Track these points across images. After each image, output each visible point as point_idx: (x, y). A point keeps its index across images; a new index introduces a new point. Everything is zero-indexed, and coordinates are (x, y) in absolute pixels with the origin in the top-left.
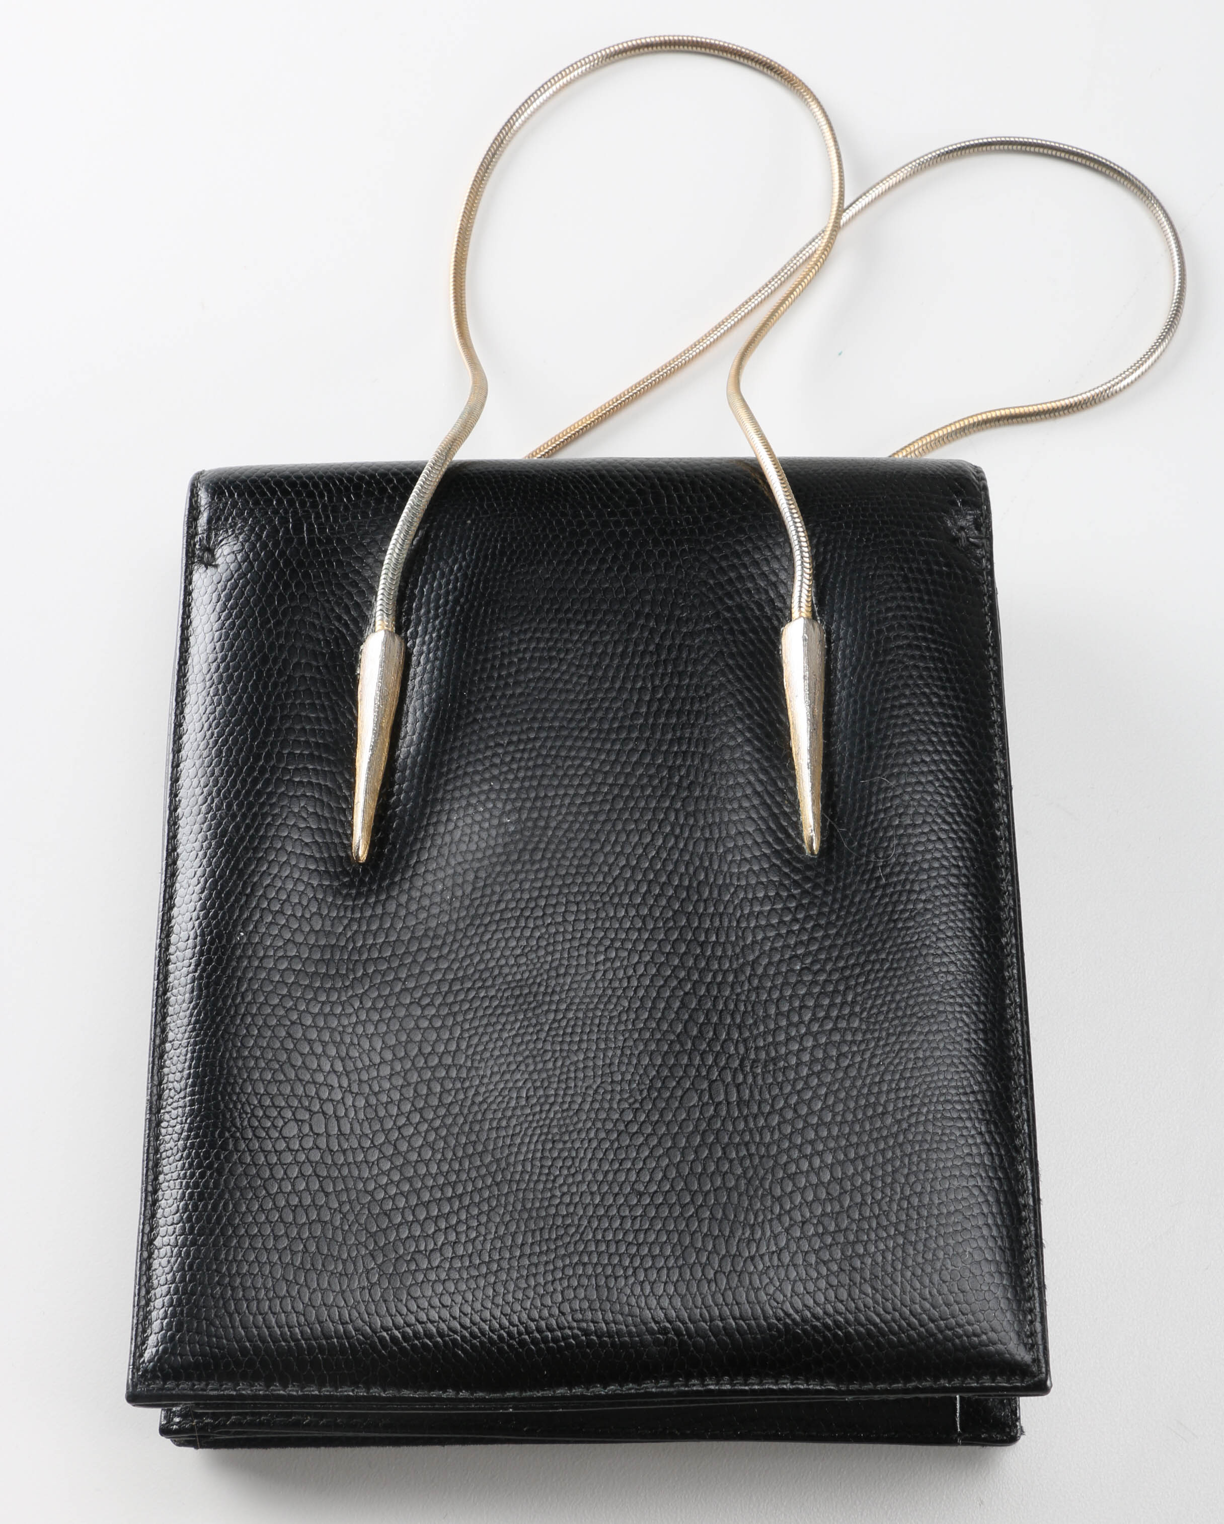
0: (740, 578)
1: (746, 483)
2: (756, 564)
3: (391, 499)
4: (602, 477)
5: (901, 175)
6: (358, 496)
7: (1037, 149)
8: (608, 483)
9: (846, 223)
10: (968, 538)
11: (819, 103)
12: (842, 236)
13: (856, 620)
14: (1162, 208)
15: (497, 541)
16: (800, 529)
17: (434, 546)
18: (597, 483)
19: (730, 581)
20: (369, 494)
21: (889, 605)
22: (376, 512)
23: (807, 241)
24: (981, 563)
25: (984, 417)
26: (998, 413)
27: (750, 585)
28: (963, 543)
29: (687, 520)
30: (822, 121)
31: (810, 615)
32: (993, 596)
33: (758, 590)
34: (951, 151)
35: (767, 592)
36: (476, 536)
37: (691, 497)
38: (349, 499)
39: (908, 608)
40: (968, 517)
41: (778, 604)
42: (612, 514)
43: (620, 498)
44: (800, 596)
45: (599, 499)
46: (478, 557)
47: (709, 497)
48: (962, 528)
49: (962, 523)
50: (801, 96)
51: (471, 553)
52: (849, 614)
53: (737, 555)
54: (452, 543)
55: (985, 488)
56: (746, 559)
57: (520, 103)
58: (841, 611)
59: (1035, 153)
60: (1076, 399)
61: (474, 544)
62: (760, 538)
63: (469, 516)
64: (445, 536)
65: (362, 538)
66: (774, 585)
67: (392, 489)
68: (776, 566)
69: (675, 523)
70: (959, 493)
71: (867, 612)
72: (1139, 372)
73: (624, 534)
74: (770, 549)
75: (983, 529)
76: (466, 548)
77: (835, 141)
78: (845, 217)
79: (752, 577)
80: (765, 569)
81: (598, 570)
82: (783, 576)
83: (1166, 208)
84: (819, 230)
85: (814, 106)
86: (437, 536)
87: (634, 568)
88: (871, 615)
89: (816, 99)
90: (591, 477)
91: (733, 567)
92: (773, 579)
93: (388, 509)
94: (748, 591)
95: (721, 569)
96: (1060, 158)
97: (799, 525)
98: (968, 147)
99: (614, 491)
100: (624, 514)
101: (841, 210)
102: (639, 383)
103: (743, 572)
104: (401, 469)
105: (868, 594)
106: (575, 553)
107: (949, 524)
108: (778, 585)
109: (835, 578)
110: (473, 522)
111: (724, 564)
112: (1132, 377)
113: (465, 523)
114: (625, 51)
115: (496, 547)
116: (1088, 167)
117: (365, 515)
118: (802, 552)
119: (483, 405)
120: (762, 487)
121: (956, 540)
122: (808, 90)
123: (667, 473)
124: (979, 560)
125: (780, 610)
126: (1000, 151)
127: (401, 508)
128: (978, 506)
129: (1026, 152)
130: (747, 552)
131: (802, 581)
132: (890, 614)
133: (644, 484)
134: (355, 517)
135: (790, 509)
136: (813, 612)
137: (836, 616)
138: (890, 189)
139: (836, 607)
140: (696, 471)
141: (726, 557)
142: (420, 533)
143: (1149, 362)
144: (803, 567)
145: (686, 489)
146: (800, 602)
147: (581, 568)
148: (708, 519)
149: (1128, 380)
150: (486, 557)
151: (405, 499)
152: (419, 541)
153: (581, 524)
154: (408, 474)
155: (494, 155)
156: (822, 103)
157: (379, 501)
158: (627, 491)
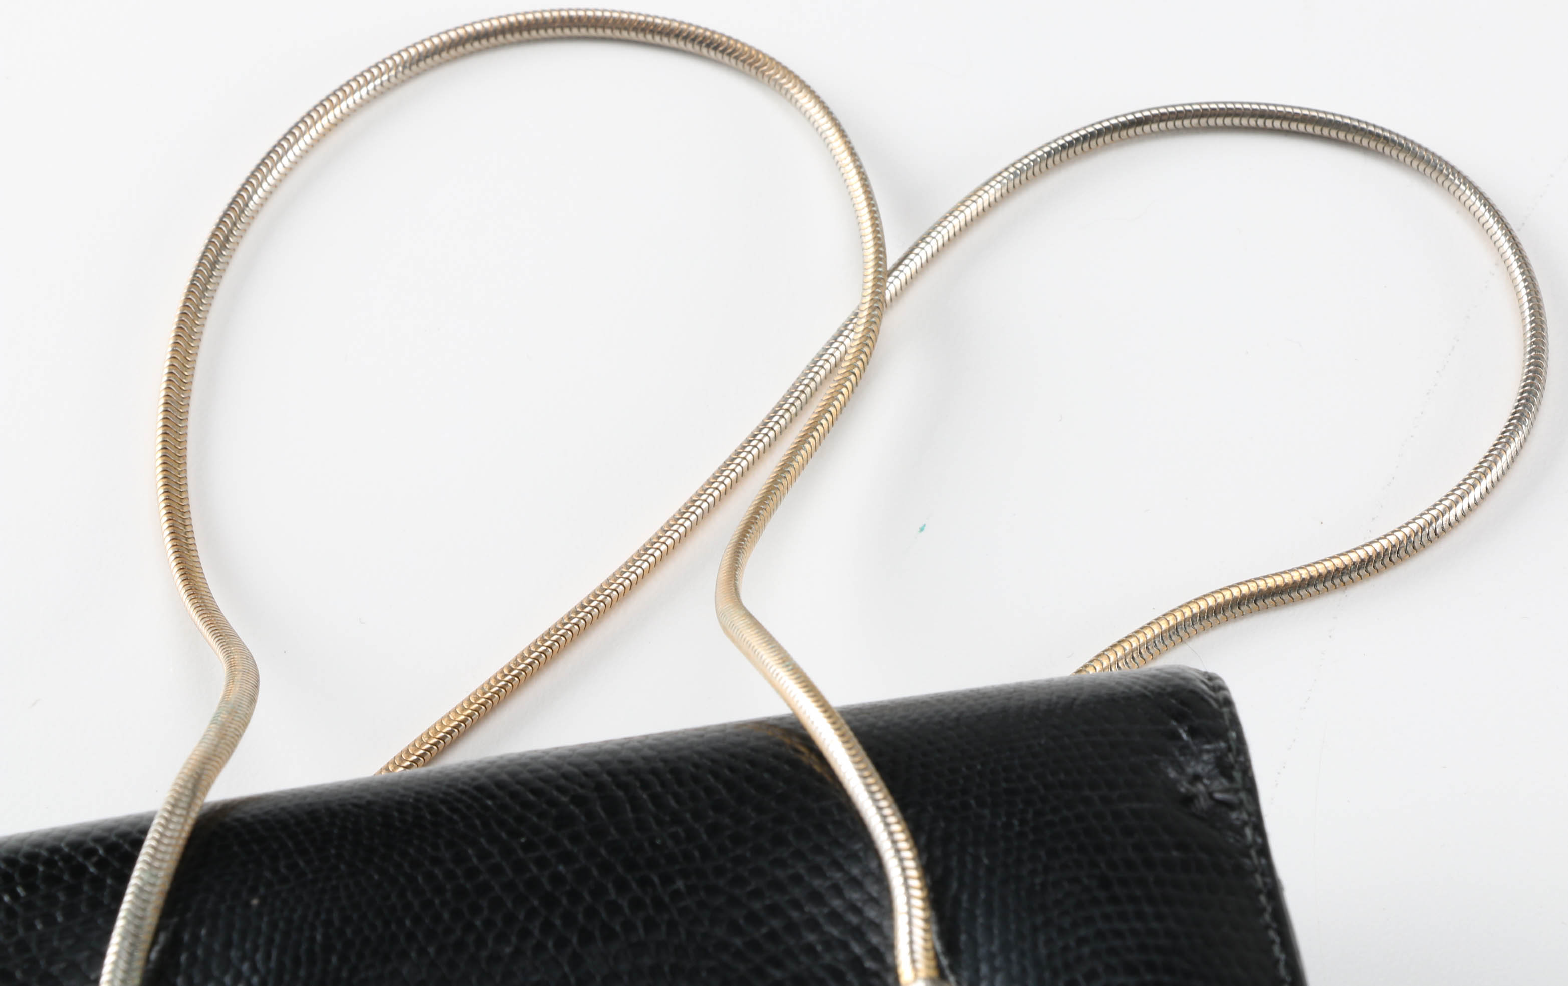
0: (791, 928)
1: (776, 756)
2: (816, 897)
3: (99, 884)
4: (500, 785)
5: (986, 199)
6: (30, 888)
7: (1228, 121)
8: (514, 795)
9: (897, 296)
10: (1210, 795)
11: (812, 93)
12: (892, 321)
13: (1024, 971)
14: (1476, 190)
15: (313, 928)
16: (892, 820)
17: (193, 957)
18: (492, 797)
19: (772, 936)
20: (53, 880)
21: (1083, 932)
22: (71, 912)
23: (828, 336)
24: (1243, 836)
25: (1211, 602)
26: (1236, 592)
27: (811, 938)
28: (1203, 803)
29: (675, 837)
30: (824, 122)
31: (933, 973)
32: (1274, 892)
33: (829, 944)
34: (1071, 144)
35: (845, 946)
36: (273, 926)
37: (676, 796)
38: (14, 896)
39: (1118, 934)
40: (1205, 757)
41: (869, 964)
42: (529, 847)
43: (542, 815)
44: (911, 943)
45: (502, 824)
46: (281, 964)
47: (708, 790)
48: (1197, 778)
49: (1194, 767)
50: (777, 87)
51: (268, 957)
52: (1008, 960)
53: (778, 886)
54: (228, 945)
55: (1228, 702)
56: (797, 892)
57: (252, 167)
58: (991, 957)
59: (1225, 129)
60: (1377, 547)
61: (270, 941)
62: (818, 849)
63: (253, 891)
64: (211, 934)
65: (50, 963)
66: (858, 933)
67: (96, 865)
68: (855, 896)
69: (653, 844)
70: (1180, 717)
71: (1043, 951)
72: (1486, 482)
73: (557, 879)
74: (839, 867)
75: (1237, 775)
76: (255, 949)
77: (853, 154)
78: (893, 286)
79: (814, 925)
80: (836, 903)
81: (518, 952)
82: (871, 913)
83: (1483, 188)
84: (848, 314)
85: (804, 99)
86: (196, 938)
87: (586, 938)
88: (1050, 956)
89: (805, 87)
90: (480, 788)
91: (774, 910)
92: (854, 920)
93: (95, 904)
94: (810, 950)
95: (754, 919)
96: (1273, 131)
97: (888, 812)
98: (1100, 133)
99: (526, 805)
100: (552, 842)
101: (882, 274)
102: (548, 634)
103: (795, 915)
104: (110, 830)
105: (1039, 920)
106: (469, 927)
107: (1172, 774)
108: (865, 928)
109: (973, 897)
110: (263, 900)
111: (757, 906)
112: (1476, 493)
113: (247, 905)
114: (437, 51)
115: (312, 940)
116: (1329, 140)
117: (49, 921)
118: (901, 860)
119: (253, 700)
120: (807, 758)
121: (1188, 800)
122: (789, 73)
123: (626, 762)
124: (1239, 831)
125: (877, 975)
126: (1161, 133)
127: (118, 898)
128: (1220, 735)
129: (1208, 129)
130: (797, 879)
131: (909, 914)
132: (1086, 950)
133: (582, 786)
134: (30, 927)
135: (868, 786)
136: (939, 969)
137: (984, 969)
138: (968, 225)
139: (982, 952)
140: (678, 749)
141: (756, 894)
142: (162, 938)
143: (1502, 464)
144: (907, 887)
145: (663, 784)
146: (912, 952)
147: (484, 954)
148: (714, 830)
149: (1470, 500)
150: (297, 962)
151: (124, 879)
152: (162, 952)
153: (471, 873)
154: (124, 835)
155: (214, 264)
156: (819, 92)
157: (73, 891)
158: (552, 803)
